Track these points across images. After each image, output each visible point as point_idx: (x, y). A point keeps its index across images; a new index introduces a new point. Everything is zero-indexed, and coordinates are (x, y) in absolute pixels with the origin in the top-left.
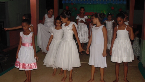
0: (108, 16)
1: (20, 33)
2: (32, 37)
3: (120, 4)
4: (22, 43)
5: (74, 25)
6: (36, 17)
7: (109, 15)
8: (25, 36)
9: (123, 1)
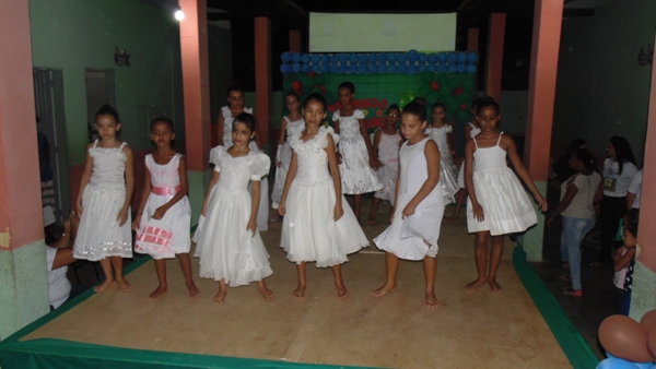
0: (432, 111)
1: (144, 159)
2: (179, 169)
3: (457, 72)
4: (152, 187)
5: (329, 136)
6: (199, 116)
7: (436, 105)
8: (160, 167)
9: (467, 63)
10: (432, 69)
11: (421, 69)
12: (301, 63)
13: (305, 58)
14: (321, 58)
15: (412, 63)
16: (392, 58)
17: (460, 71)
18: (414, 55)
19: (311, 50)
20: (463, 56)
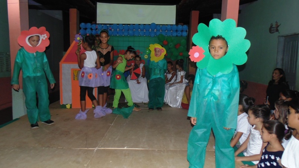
3: (177, 36)
9: (182, 31)
10: (164, 34)
11: (158, 34)
12: (91, 29)
13: (94, 26)
14: (103, 26)
15: (153, 30)
16: (142, 27)
17: (179, 35)
18: (154, 26)
19: (97, 23)
20: (180, 27)
